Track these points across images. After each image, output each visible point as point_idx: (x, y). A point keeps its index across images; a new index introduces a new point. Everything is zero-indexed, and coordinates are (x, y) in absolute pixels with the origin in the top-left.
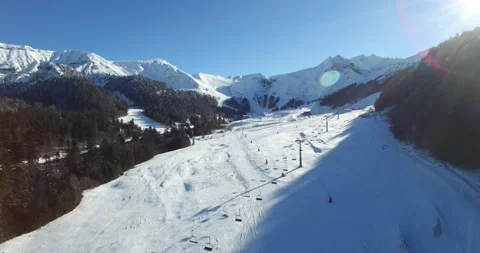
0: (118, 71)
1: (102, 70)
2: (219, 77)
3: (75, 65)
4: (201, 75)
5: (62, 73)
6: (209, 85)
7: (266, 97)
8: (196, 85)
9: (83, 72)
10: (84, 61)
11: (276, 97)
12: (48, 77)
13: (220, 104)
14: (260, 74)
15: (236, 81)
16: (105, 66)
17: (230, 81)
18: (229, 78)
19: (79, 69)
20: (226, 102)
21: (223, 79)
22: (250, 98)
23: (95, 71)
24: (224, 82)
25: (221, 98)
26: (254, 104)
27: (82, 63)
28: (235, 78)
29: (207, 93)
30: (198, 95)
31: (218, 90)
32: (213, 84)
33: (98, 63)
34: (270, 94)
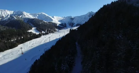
0: (31, 17)
1: (27, 17)
2: (60, 17)
3: (19, 15)
4: (55, 17)
5: (16, 18)
6: (56, 20)
7: (71, 23)
8: (52, 20)
9: (22, 17)
10: (22, 14)
12: (13, 19)
13: (58, 25)
14: (71, 16)
15: (64, 18)
16: (28, 15)
17: (63, 18)
18: (62, 17)
19: (21, 17)
21: (61, 18)
22: (67, 23)
23: (25, 17)
28: (64, 17)
31: (59, 21)
33: (25, 15)
34: (73, 22)
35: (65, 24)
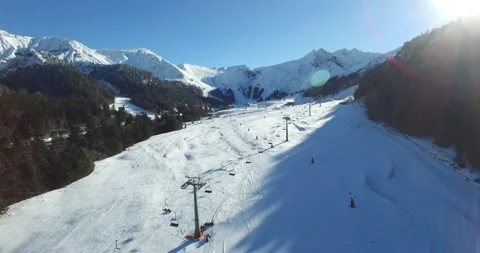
0: (103, 60)
1: (85, 59)
2: (204, 68)
3: (57, 52)
4: (186, 66)
5: (44, 60)
6: (194, 75)
7: (250, 88)
8: (181, 76)
9: (65, 59)
10: (67, 49)
11: (260, 88)
12: (29, 64)
13: (205, 94)
14: (244, 66)
15: (221, 72)
16: (87, 54)
17: (215, 72)
18: (214, 69)
19: (61, 57)
20: (211, 92)
21: (208, 70)
22: (235, 89)
23: (78, 60)
24: (209, 73)
25: (207, 89)
26: (238, 95)
27: (65, 50)
28: (220, 69)
29: (192, 83)
30: (183, 85)
31: (203, 81)
32: (197, 75)
33: (80, 51)
34: (255, 86)
35: (230, 91)
